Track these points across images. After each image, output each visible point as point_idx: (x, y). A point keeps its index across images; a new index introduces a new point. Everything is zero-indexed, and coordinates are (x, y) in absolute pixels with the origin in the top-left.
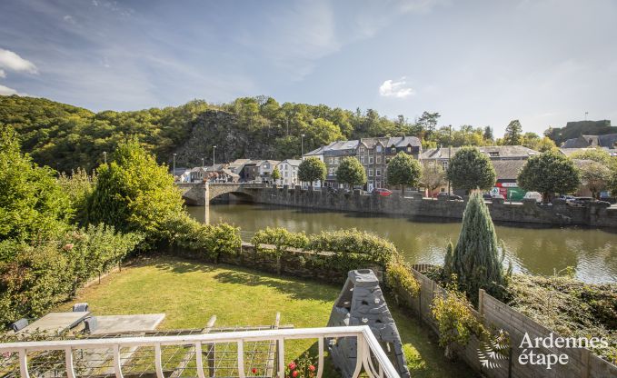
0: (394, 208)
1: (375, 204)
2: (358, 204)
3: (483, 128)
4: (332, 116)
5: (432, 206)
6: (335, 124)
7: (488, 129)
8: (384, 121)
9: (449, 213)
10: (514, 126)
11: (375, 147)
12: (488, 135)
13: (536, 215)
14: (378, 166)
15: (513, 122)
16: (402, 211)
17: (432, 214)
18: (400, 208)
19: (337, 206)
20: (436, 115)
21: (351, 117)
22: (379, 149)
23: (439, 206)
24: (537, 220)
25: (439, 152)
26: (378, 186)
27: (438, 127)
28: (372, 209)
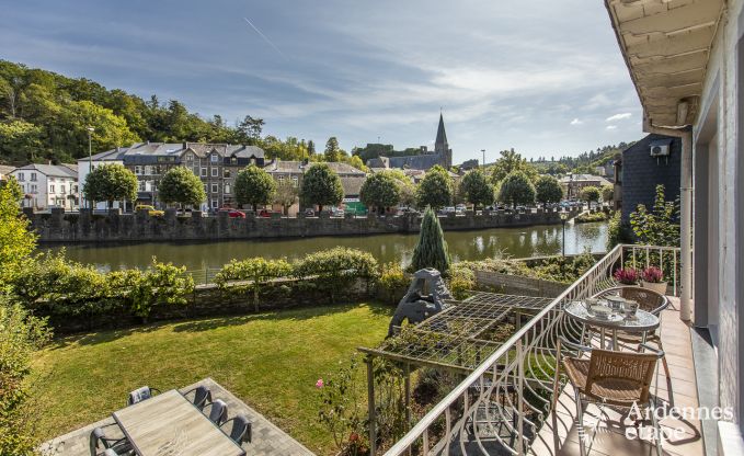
0: (248, 231)
1: (224, 227)
2: (199, 230)
3: (306, 142)
4: (107, 100)
5: (291, 225)
6: (117, 112)
7: (311, 143)
8: (194, 119)
9: (307, 232)
10: (332, 142)
11: (209, 156)
12: (311, 149)
13: (377, 226)
14: (214, 179)
15: (331, 139)
16: (258, 234)
17: (292, 234)
18: (255, 229)
19: (165, 234)
20: (260, 121)
21: (142, 107)
22: (214, 159)
23: (298, 224)
24: (377, 230)
25: (274, 165)
26: (214, 205)
27: (263, 136)
28: (220, 234)
